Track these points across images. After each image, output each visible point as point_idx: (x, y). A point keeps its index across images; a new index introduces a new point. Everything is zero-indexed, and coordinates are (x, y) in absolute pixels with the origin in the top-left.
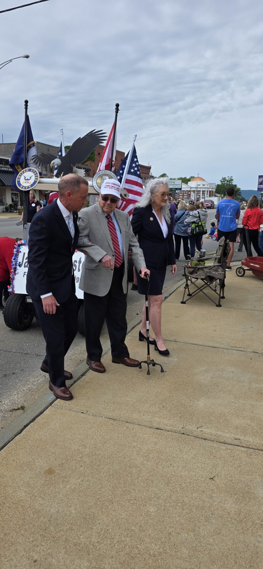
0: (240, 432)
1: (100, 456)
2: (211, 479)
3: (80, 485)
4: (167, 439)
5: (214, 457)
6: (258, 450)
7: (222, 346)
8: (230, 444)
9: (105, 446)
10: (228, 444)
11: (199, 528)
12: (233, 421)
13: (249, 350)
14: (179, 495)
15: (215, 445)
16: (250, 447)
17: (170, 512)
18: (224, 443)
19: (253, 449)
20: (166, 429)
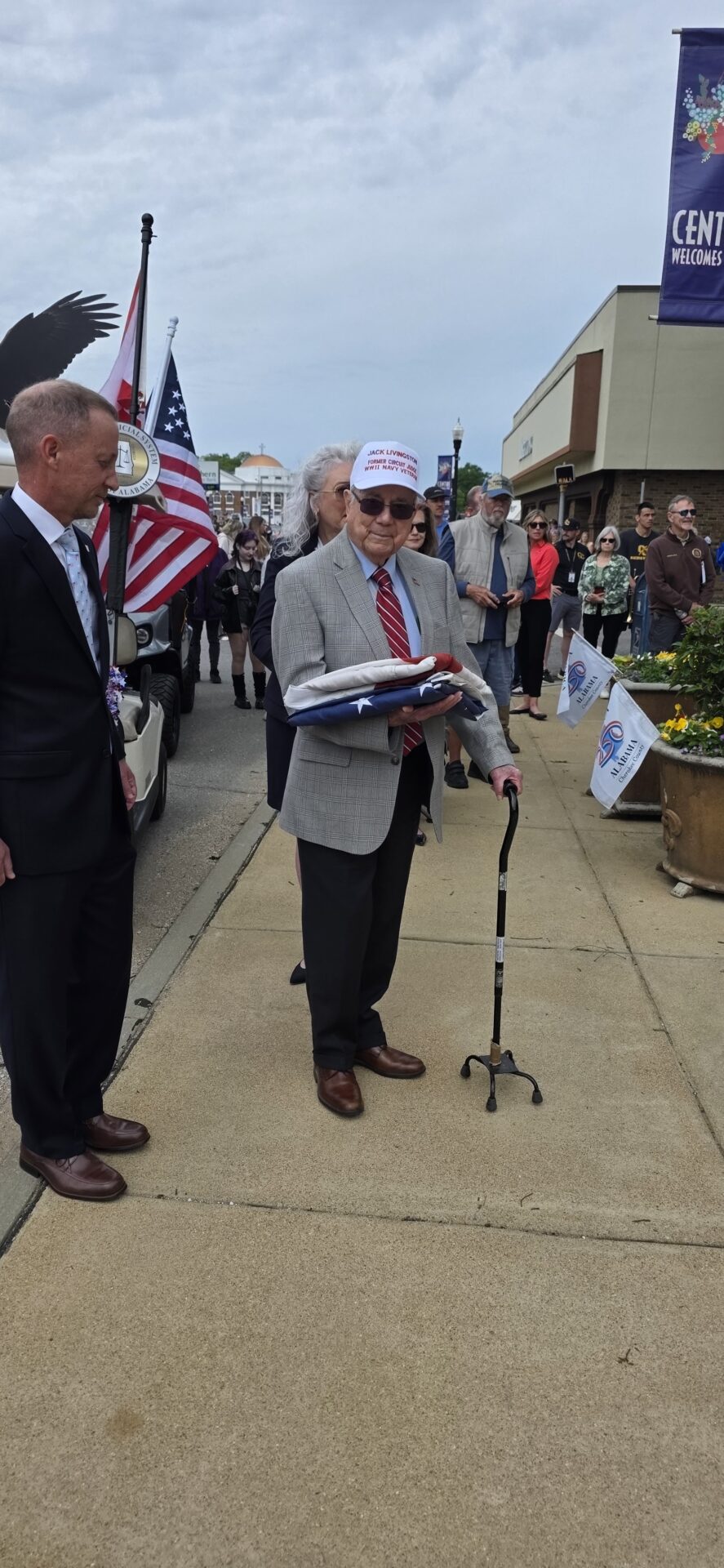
0: (639, 1197)
1: (269, 1341)
2: (621, 1361)
3: (243, 1456)
4: (448, 1251)
5: (601, 1288)
6: (709, 1246)
7: (488, 938)
8: (627, 1240)
9: (271, 1302)
10: (622, 1240)
11: (653, 1533)
12: (608, 1166)
13: (561, 944)
14: (553, 1433)
15: (592, 1249)
16: (686, 1240)
17: (549, 1495)
18: (611, 1239)
19: (696, 1245)
20: (433, 1218)
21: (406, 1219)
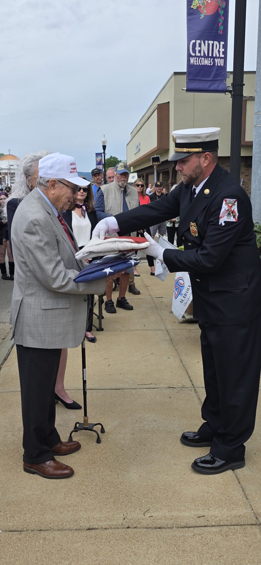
0: (200, 505)
4: (109, 542)
5: (183, 552)
6: (232, 525)
7: (127, 386)
8: (194, 527)
10: (192, 527)
13: (162, 385)
15: (178, 533)
16: (222, 524)
18: (187, 527)
19: (226, 525)
20: (102, 527)
21: (89, 529)
